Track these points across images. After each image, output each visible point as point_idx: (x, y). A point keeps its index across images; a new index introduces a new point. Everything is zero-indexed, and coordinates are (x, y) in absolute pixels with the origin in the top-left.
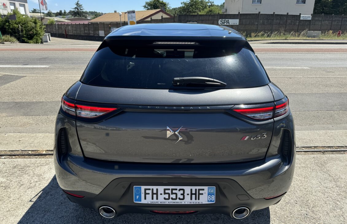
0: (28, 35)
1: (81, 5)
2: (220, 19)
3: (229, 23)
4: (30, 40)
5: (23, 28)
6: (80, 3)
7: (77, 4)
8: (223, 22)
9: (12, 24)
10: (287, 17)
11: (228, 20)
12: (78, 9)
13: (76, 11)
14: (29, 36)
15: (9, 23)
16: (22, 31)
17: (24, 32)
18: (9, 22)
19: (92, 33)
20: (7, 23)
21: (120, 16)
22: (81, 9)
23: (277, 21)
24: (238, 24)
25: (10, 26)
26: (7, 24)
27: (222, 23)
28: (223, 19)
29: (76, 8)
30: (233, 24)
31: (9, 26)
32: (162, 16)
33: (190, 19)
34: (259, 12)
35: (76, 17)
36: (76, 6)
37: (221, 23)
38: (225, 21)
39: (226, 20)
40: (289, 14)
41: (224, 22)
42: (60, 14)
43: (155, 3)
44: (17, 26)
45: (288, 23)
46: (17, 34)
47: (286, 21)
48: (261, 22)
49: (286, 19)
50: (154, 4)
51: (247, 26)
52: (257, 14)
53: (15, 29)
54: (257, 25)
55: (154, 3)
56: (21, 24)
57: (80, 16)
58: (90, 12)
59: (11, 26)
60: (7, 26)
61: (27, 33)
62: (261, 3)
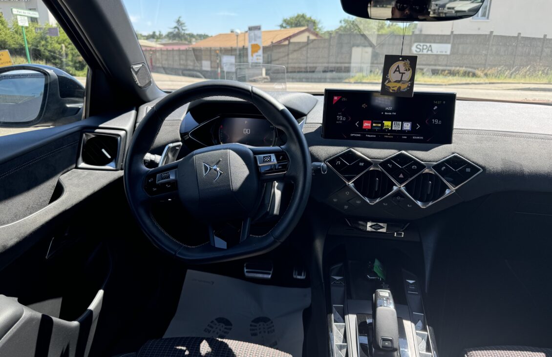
0: (75, 63)
1: (184, 24)
2: (415, 42)
3: (431, 50)
4: (78, 70)
5: (69, 50)
6: (182, 20)
7: (178, 21)
8: (420, 49)
9: (51, 44)
10: (543, 43)
11: (430, 46)
12: (178, 29)
13: (175, 33)
14: (78, 65)
15: (47, 42)
16: (67, 55)
17: (70, 57)
18: (46, 39)
19: (190, 64)
20: (42, 40)
21: (237, 36)
22: (183, 30)
23: (525, 49)
24: (448, 53)
25: (47, 46)
26: (43, 43)
27: (418, 50)
28: (420, 42)
29: (175, 27)
30: (439, 53)
31: (45, 46)
32: (308, 37)
33: (358, 42)
34: (492, 32)
35: (175, 41)
36: (175, 25)
37: (416, 51)
38: (425, 47)
39: (427, 46)
40: (547, 37)
41: (423, 49)
42: (153, 36)
43: (299, 21)
44: (59, 46)
45: (544, 54)
46: (57, 61)
47: (542, 51)
48: (494, 49)
49: (541, 46)
50: (296, 22)
51: (466, 56)
52: (486, 35)
53: (54, 53)
54: (486, 55)
55: (296, 20)
56: (67, 44)
57: (181, 40)
58: (197, 35)
59: (49, 47)
60: (43, 46)
61: (74, 58)
62: (488, 18)
